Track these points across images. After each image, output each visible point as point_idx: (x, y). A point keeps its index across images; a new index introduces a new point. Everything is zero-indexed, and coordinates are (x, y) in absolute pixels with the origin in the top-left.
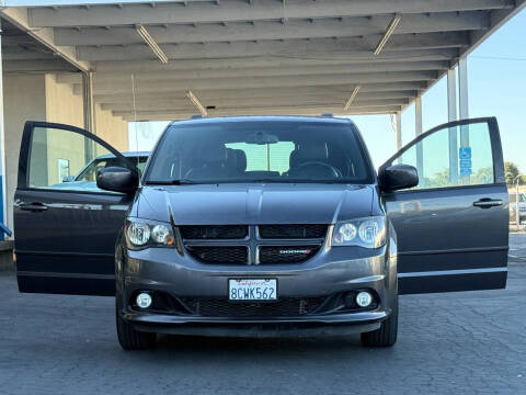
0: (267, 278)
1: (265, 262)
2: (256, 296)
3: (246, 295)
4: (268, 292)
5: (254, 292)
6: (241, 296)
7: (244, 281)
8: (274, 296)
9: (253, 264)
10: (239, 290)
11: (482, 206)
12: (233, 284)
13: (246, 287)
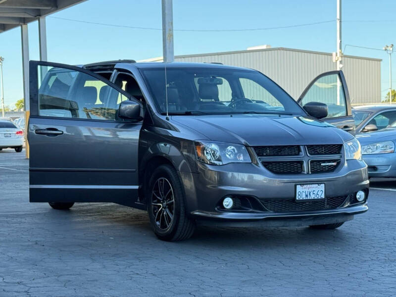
0: (319, 182)
1: (313, 172)
2: (312, 197)
3: (307, 196)
4: (320, 193)
5: (311, 194)
6: (303, 197)
7: (305, 186)
8: (323, 196)
9: (308, 173)
10: (304, 192)
13: (307, 190)
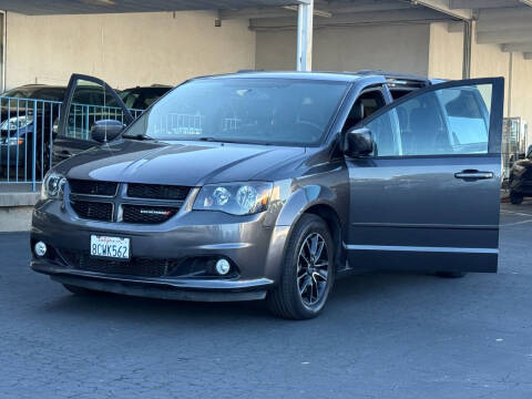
0: (122, 236)
1: (126, 220)
2: (112, 254)
3: (104, 252)
4: (122, 250)
5: (111, 249)
6: (100, 252)
7: (103, 238)
8: (127, 255)
9: (115, 221)
10: (99, 246)
11: (466, 179)
12: (94, 240)
13: (104, 243)
